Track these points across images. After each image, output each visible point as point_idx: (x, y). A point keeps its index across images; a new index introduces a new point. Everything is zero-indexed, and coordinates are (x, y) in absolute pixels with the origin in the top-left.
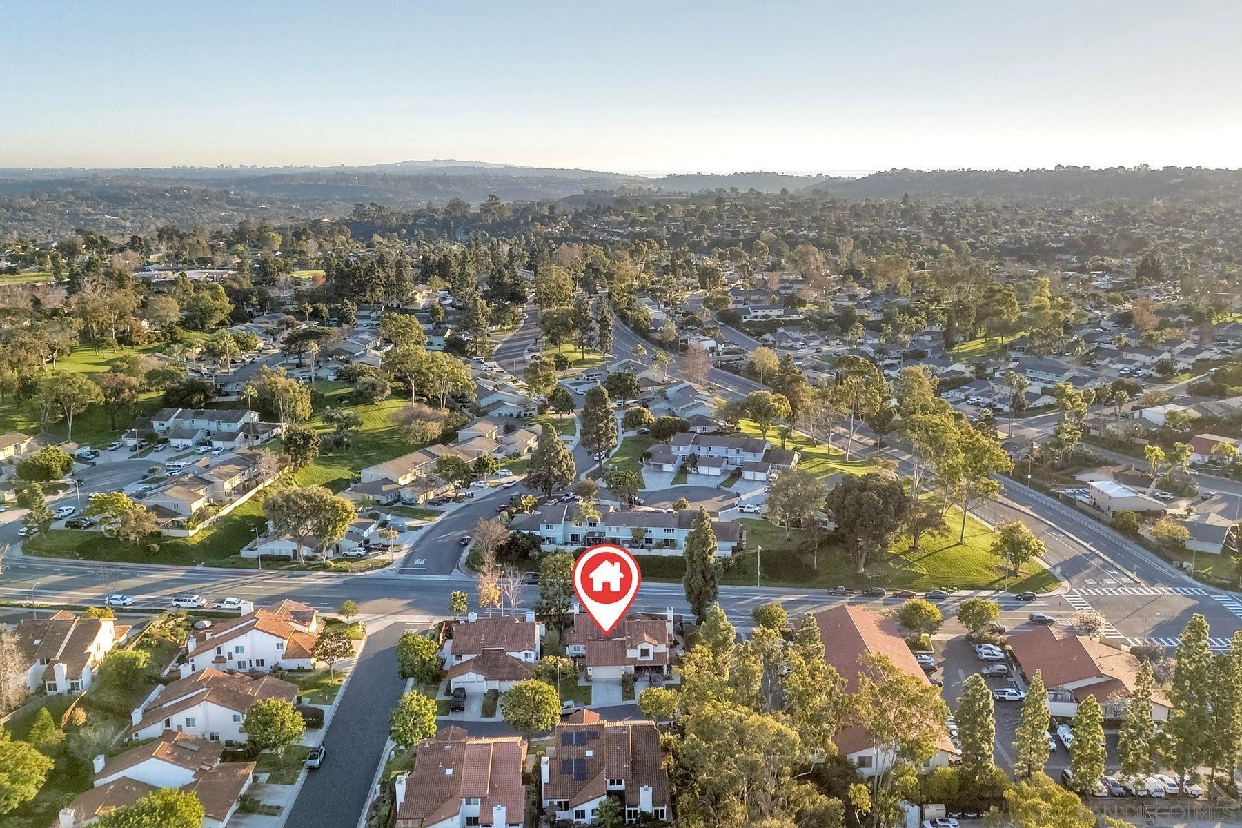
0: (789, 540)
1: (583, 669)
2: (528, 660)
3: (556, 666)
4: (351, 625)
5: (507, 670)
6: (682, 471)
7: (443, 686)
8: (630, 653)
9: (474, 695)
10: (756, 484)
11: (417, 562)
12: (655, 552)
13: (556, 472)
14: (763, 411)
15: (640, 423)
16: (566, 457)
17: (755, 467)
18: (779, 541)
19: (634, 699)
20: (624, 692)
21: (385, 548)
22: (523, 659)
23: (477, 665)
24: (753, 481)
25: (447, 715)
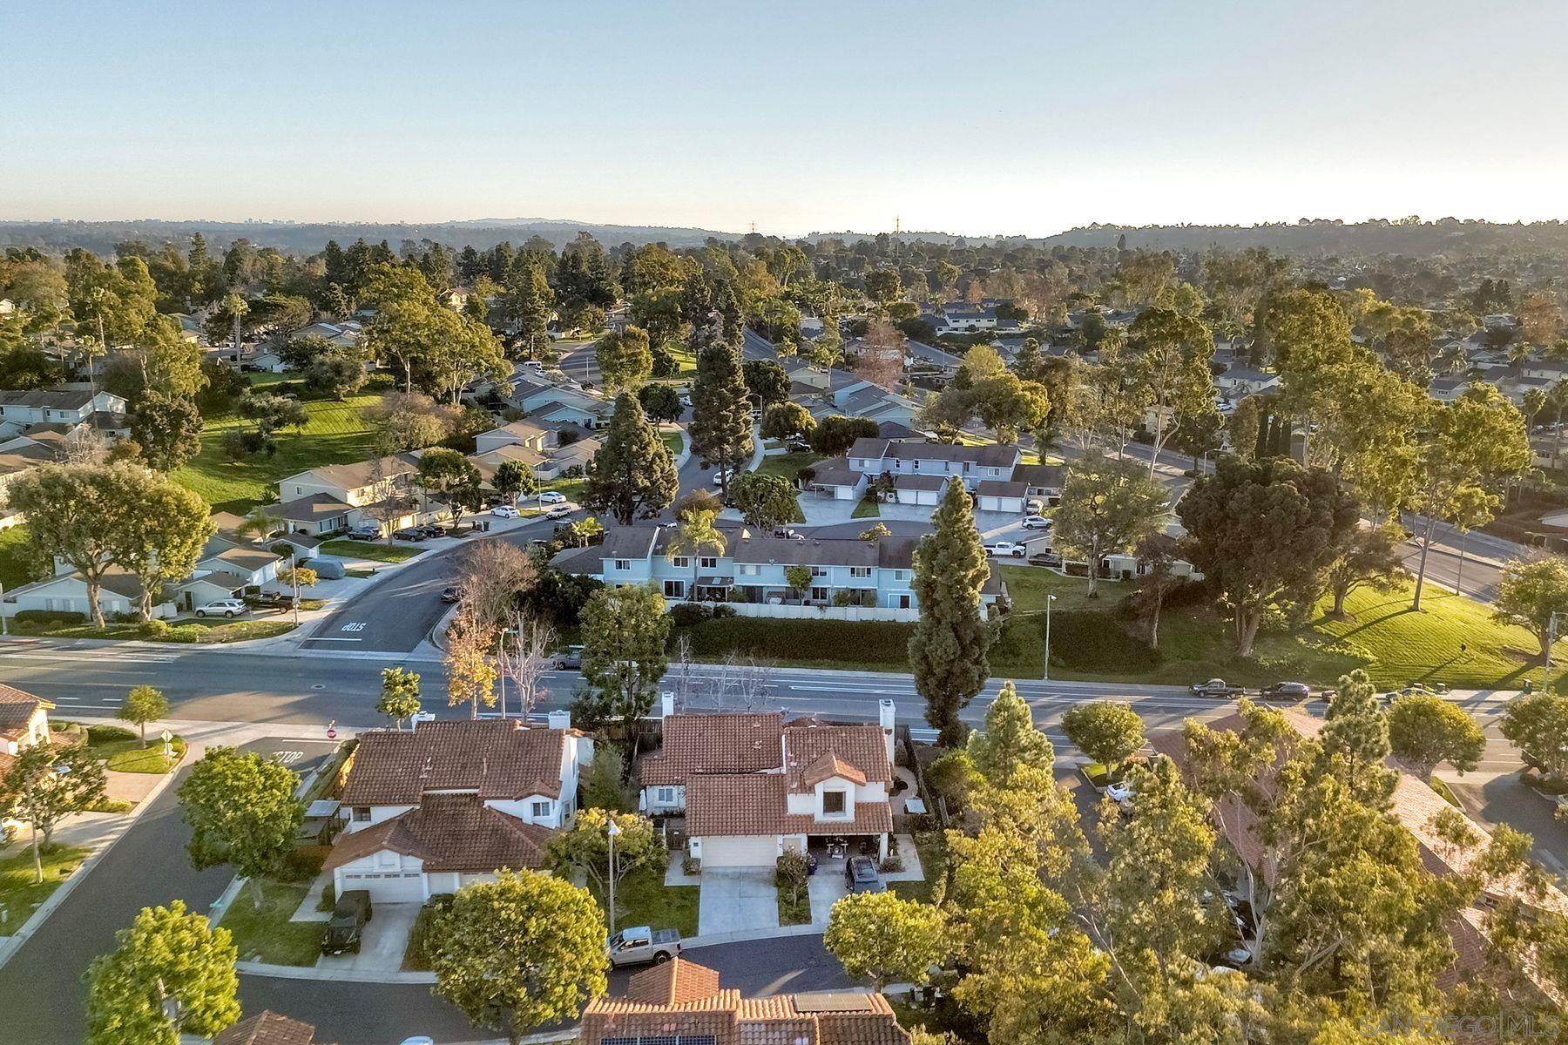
0: (1094, 596)
1: (678, 843)
2: (541, 820)
3: (605, 834)
4: (151, 744)
5: (482, 845)
6: (870, 498)
7: (317, 887)
8: (798, 804)
9: (393, 909)
10: (1005, 518)
11: (347, 628)
12: (835, 613)
13: (642, 482)
14: (1005, 407)
15: (793, 430)
16: (660, 457)
17: (1000, 490)
18: (1075, 599)
19: (808, 920)
20: (784, 901)
21: (285, 603)
22: (528, 817)
23: (404, 836)
24: (999, 513)
25: (310, 963)
